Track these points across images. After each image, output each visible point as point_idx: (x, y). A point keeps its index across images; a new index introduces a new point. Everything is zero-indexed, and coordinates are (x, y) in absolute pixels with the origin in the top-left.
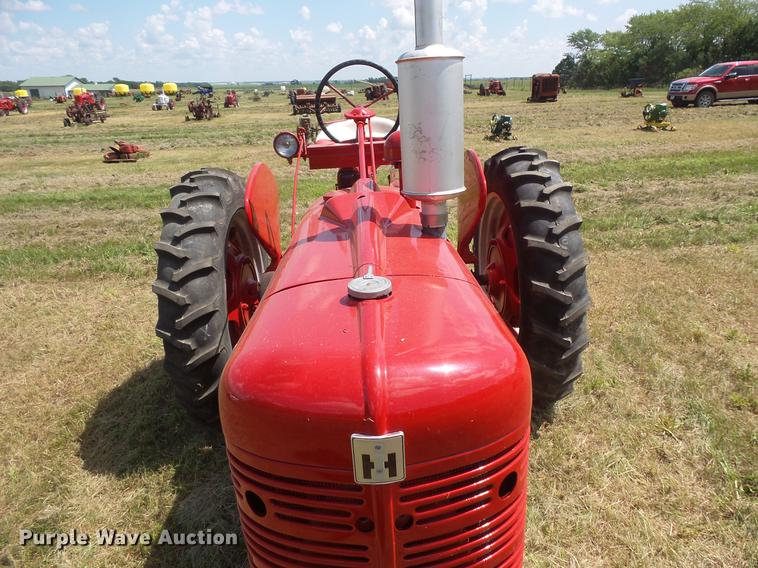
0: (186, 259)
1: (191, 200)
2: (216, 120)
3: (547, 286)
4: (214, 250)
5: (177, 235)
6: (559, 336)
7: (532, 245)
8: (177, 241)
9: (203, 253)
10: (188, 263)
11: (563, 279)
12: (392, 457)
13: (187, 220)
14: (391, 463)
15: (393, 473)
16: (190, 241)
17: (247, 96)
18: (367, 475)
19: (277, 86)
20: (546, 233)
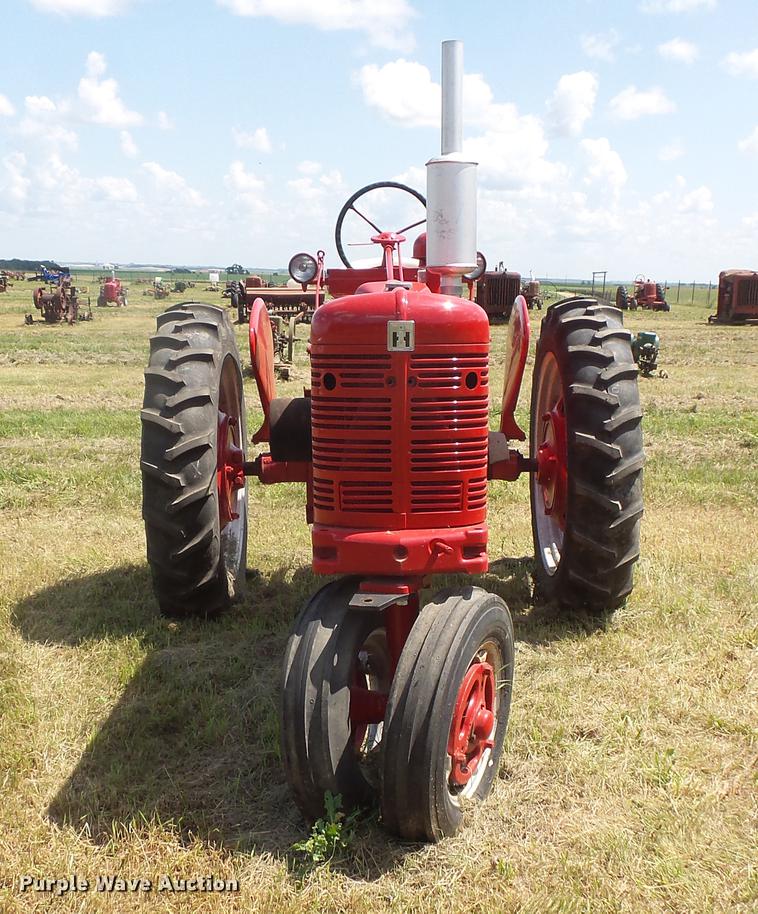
0: (181, 385)
1: (187, 326)
2: (85, 324)
3: (593, 437)
4: (210, 379)
5: (173, 359)
6: (605, 497)
7: (578, 391)
8: (172, 365)
9: (200, 381)
10: (184, 390)
11: (610, 429)
12: (408, 334)
13: (184, 345)
14: (407, 338)
15: (407, 345)
16: (186, 367)
17: (140, 290)
18: (395, 345)
19: (202, 275)
20: (594, 379)
